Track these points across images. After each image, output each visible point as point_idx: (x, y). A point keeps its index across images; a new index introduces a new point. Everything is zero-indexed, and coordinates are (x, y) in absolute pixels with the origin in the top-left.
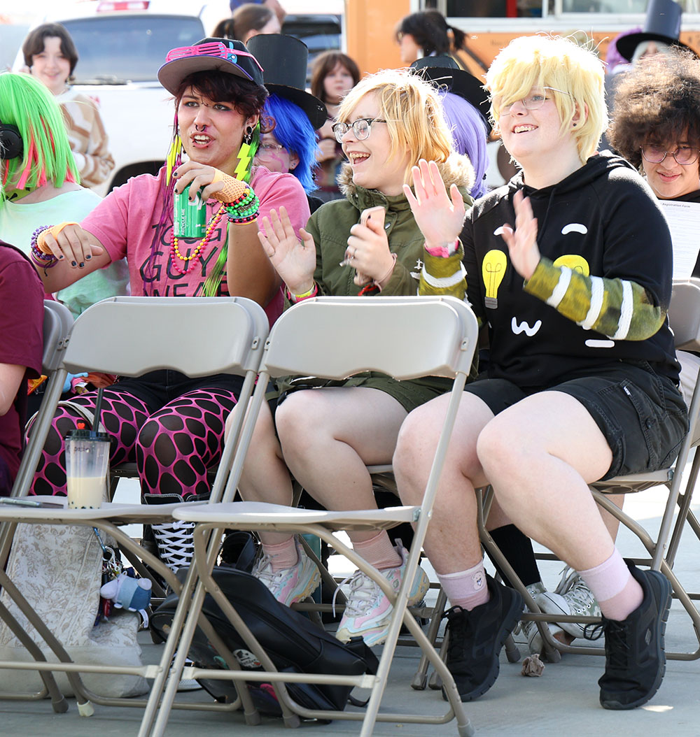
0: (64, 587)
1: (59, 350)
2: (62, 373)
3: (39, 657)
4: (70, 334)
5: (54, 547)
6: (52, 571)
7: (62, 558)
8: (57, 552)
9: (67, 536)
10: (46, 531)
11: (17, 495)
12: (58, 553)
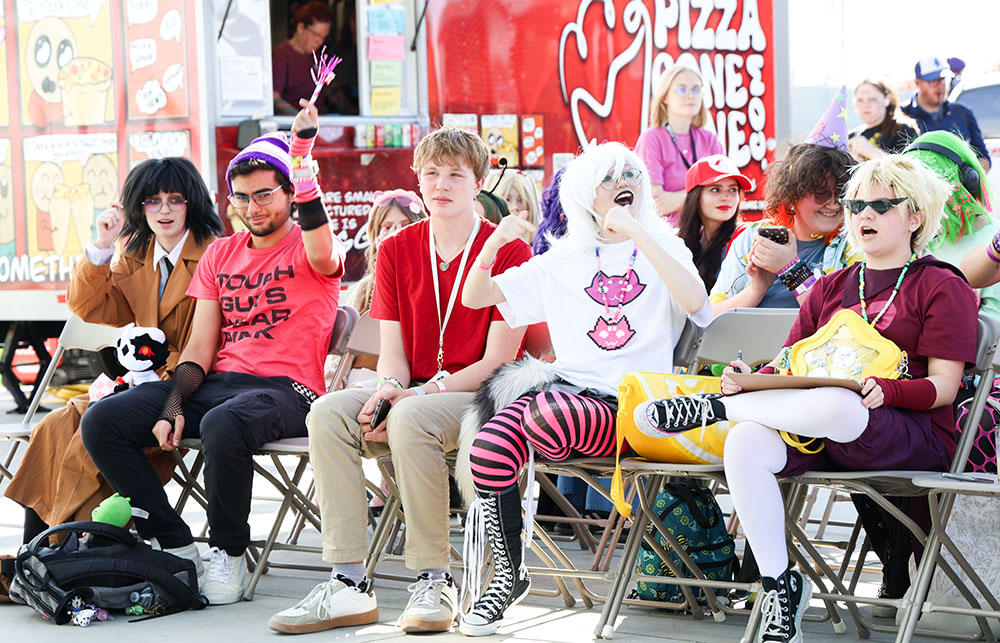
0: (987, 549)
1: (989, 354)
2: (991, 373)
3: (976, 605)
4: (998, 340)
5: (977, 516)
6: (977, 535)
7: (984, 526)
8: (979, 520)
9: (988, 508)
10: (971, 502)
11: (955, 471)
12: (981, 522)
